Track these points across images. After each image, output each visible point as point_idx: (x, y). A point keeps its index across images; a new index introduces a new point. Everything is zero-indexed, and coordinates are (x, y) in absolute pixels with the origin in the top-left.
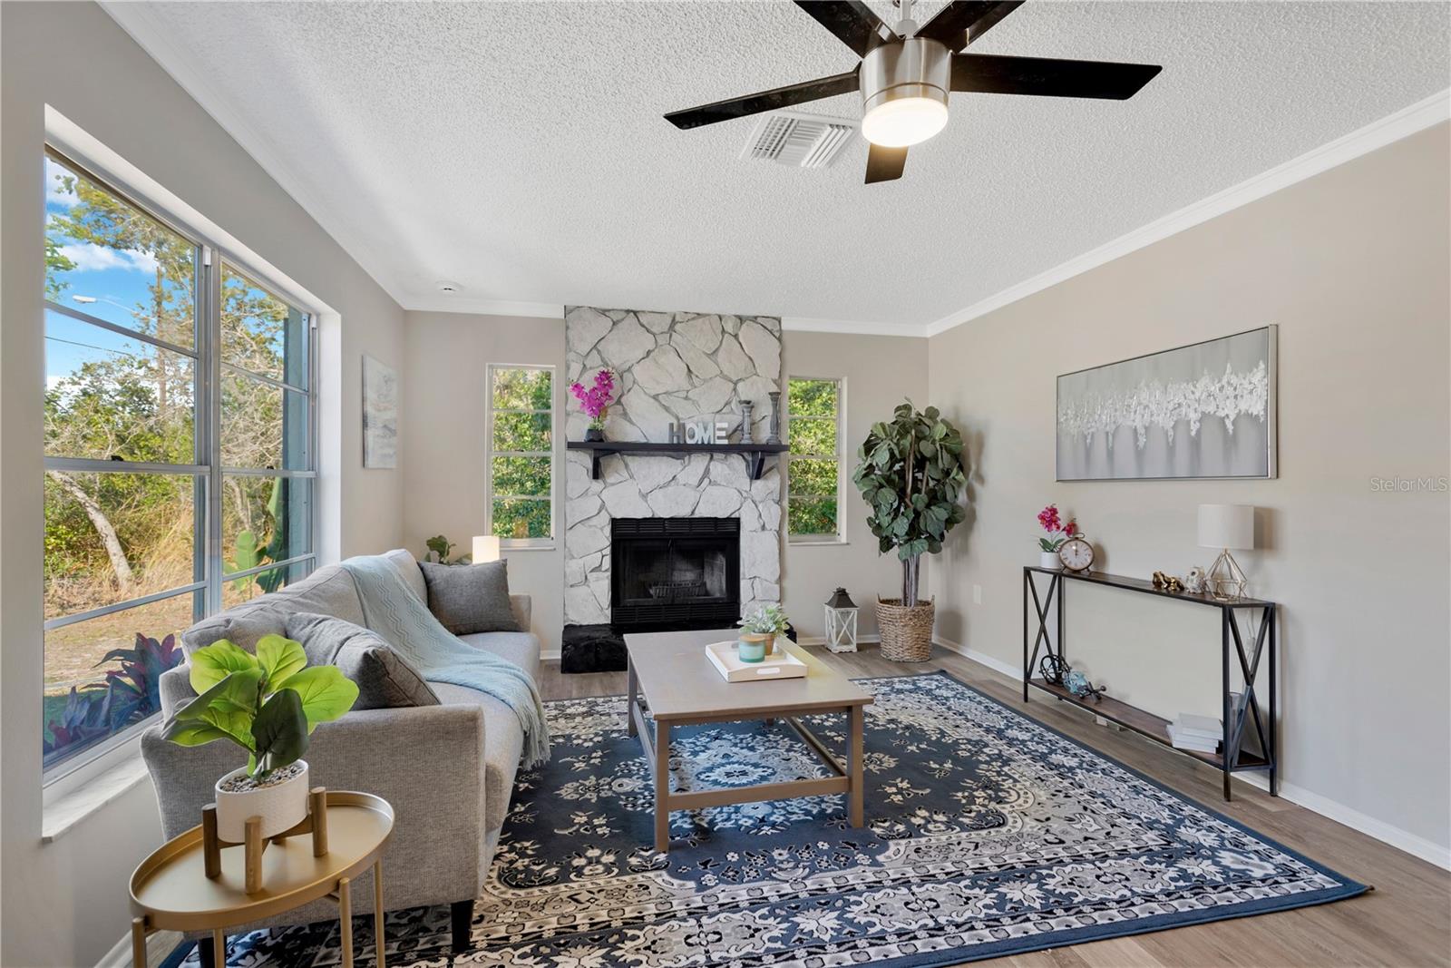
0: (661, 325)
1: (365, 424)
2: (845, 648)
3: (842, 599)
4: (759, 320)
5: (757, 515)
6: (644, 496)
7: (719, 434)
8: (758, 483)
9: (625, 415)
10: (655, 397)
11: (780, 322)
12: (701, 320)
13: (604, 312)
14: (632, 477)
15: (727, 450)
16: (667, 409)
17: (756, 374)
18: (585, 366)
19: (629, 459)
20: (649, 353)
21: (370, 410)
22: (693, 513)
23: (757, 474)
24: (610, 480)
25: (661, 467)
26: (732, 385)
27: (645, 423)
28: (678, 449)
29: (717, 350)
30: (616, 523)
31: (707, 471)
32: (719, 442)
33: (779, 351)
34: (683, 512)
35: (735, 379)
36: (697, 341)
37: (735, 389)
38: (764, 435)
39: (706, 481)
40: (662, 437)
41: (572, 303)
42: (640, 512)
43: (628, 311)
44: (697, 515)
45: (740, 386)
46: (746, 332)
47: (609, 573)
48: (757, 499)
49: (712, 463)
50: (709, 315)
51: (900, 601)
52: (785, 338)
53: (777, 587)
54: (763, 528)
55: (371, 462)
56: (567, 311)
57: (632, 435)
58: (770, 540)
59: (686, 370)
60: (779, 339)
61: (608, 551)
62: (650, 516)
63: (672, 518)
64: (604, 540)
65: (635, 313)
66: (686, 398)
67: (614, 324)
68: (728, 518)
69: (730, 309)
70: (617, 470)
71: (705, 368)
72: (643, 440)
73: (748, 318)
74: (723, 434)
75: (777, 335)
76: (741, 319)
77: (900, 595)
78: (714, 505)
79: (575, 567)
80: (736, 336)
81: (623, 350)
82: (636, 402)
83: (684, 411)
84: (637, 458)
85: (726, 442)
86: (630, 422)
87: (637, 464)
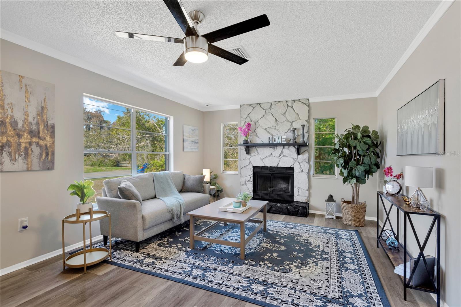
0: (267, 106)
1: (184, 141)
2: (330, 217)
3: (331, 199)
4: (301, 100)
5: (299, 167)
6: (262, 160)
7: (283, 140)
8: (300, 156)
9: (257, 135)
10: (266, 129)
11: (309, 100)
12: (280, 103)
13: (251, 105)
14: (258, 154)
15: (288, 144)
16: (269, 133)
17: (300, 119)
18: (245, 121)
19: (258, 148)
20: (263, 116)
21: (185, 137)
22: (278, 165)
23: (299, 153)
24: (252, 155)
25: (267, 151)
26: (290, 124)
27: (262, 137)
28: (272, 145)
29: (285, 112)
30: (255, 168)
31: (282, 152)
32: (283, 142)
33: (308, 110)
34: (275, 165)
35: (291, 121)
36: (278, 110)
37: (292, 125)
38: (300, 140)
39: (282, 155)
40: (267, 142)
41: (242, 104)
42: (261, 164)
43: (257, 104)
44: (279, 166)
45: (293, 124)
46: (295, 105)
47: (252, 182)
48: (300, 161)
49: (284, 149)
50: (283, 101)
51: (351, 202)
52: (311, 105)
53: (307, 192)
54: (302, 171)
55: (185, 150)
56: (241, 106)
57: (258, 141)
58: (305, 176)
59: (275, 120)
60: (309, 106)
61: (252, 176)
62: (264, 166)
63: (270, 167)
64: (251, 172)
65: (259, 104)
66: (275, 129)
67: (253, 108)
68: (289, 167)
69: (290, 99)
70: (254, 152)
71: (281, 119)
72: (262, 143)
73: (297, 101)
74: (284, 140)
75: (308, 105)
76: (294, 101)
77: (351, 200)
78: (285, 163)
79: (243, 179)
80: (292, 107)
81: (256, 115)
82: (259, 131)
83: (274, 132)
84: (260, 148)
85: (285, 142)
86: (258, 137)
87: (260, 150)
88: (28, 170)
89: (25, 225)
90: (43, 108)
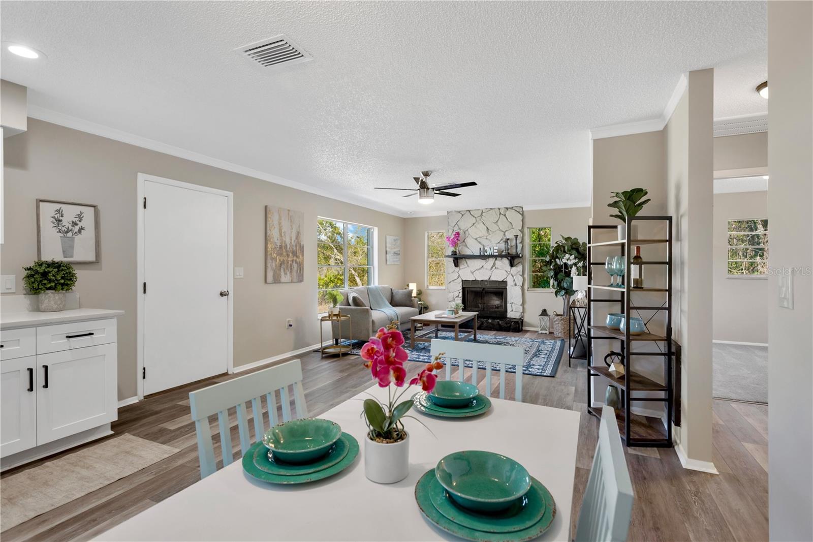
0: (477, 214)
1: (386, 253)
2: (543, 332)
3: (544, 313)
4: (514, 208)
5: (513, 280)
6: (473, 273)
7: (495, 251)
8: (514, 268)
9: (466, 246)
10: (476, 239)
11: (522, 208)
12: (491, 211)
13: (459, 212)
14: (468, 266)
15: (500, 256)
16: (480, 243)
17: (513, 228)
18: (453, 230)
19: (467, 260)
20: (474, 224)
21: (388, 249)
22: (489, 279)
23: (512, 265)
24: (461, 267)
25: (479, 263)
26: (503, 233)
27: (473, 248)
28: (483, 257)
29: (497, 221)
30: (464, 282)
31: (494, 264)
32: (495, 254)
33: (521, 219)
34: (486, 278)
35: (504, 231)
36: (490, 218)
37: (504, 234)
38: (513, 252)
39: (494, 268)
40: (477, 253)
41: (449, 210)
42: (471, 278)
43: (467, 211)
44: (491, 280)
45: (506, 233)
46: (508, 213)
47: (461, 298)
48: (513, 274)
49: (496, 261)
50: (494, 209)
52: (525, 214)
53: (521, 307)
54: (516, 285)
55: (388, 263)
56: (448, 213)
57: (468, 252)
58: (518, 290)
59: (486, 229)
60: (522, 215)
61: (461, 291)
62: (474, 279)
63: (482, 281)
64: (460, 287)
65: (469, 211)
66: (487, 239)
67: (462, 215)
68: (503, 281)
69: (502, 206)
70: (463, 264)
71: (493, 227)
72: (472, 254)
73: (510, 208)
74: (496, 251)
75: (521, 213)
76: (507, 209)
77: (563, 314)
78: (498, 276)
79: (450, 295)
80: (505, 215)
81: (465, 224)
82: (470, 241)
83: (485, 242)
84: (470, 260)
85: (497, 254)
86: (468, 248)
87: (469, 261)
88: (292, 282)
89: (291, 324)
90: (298, 232)
